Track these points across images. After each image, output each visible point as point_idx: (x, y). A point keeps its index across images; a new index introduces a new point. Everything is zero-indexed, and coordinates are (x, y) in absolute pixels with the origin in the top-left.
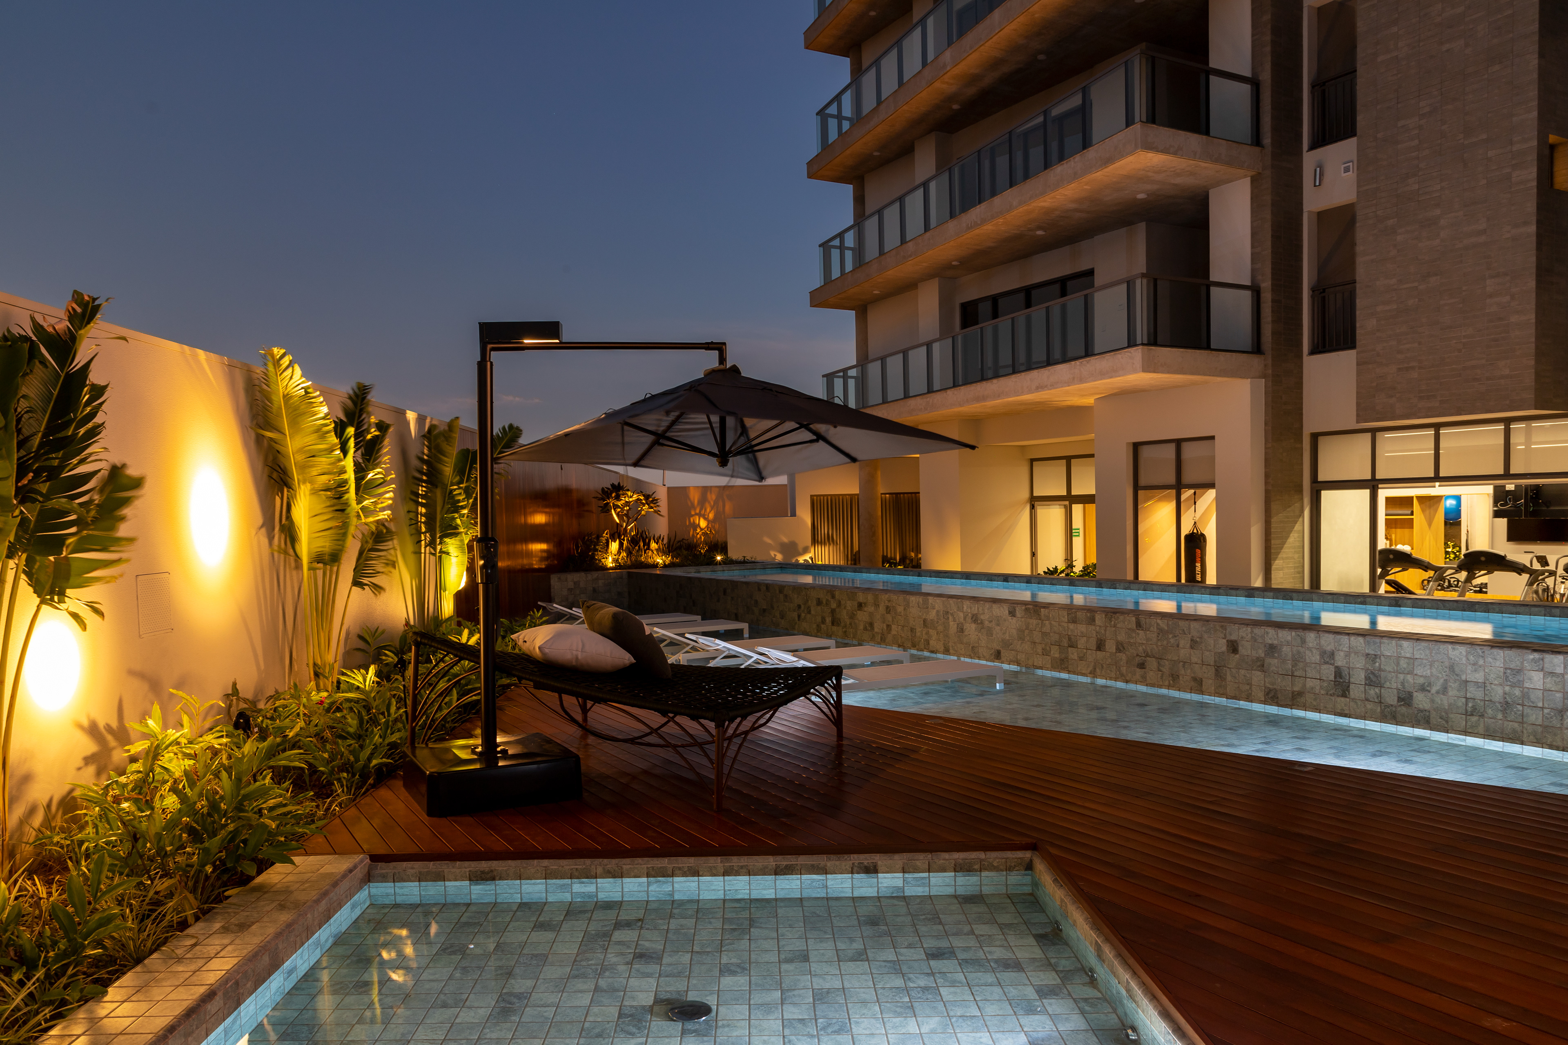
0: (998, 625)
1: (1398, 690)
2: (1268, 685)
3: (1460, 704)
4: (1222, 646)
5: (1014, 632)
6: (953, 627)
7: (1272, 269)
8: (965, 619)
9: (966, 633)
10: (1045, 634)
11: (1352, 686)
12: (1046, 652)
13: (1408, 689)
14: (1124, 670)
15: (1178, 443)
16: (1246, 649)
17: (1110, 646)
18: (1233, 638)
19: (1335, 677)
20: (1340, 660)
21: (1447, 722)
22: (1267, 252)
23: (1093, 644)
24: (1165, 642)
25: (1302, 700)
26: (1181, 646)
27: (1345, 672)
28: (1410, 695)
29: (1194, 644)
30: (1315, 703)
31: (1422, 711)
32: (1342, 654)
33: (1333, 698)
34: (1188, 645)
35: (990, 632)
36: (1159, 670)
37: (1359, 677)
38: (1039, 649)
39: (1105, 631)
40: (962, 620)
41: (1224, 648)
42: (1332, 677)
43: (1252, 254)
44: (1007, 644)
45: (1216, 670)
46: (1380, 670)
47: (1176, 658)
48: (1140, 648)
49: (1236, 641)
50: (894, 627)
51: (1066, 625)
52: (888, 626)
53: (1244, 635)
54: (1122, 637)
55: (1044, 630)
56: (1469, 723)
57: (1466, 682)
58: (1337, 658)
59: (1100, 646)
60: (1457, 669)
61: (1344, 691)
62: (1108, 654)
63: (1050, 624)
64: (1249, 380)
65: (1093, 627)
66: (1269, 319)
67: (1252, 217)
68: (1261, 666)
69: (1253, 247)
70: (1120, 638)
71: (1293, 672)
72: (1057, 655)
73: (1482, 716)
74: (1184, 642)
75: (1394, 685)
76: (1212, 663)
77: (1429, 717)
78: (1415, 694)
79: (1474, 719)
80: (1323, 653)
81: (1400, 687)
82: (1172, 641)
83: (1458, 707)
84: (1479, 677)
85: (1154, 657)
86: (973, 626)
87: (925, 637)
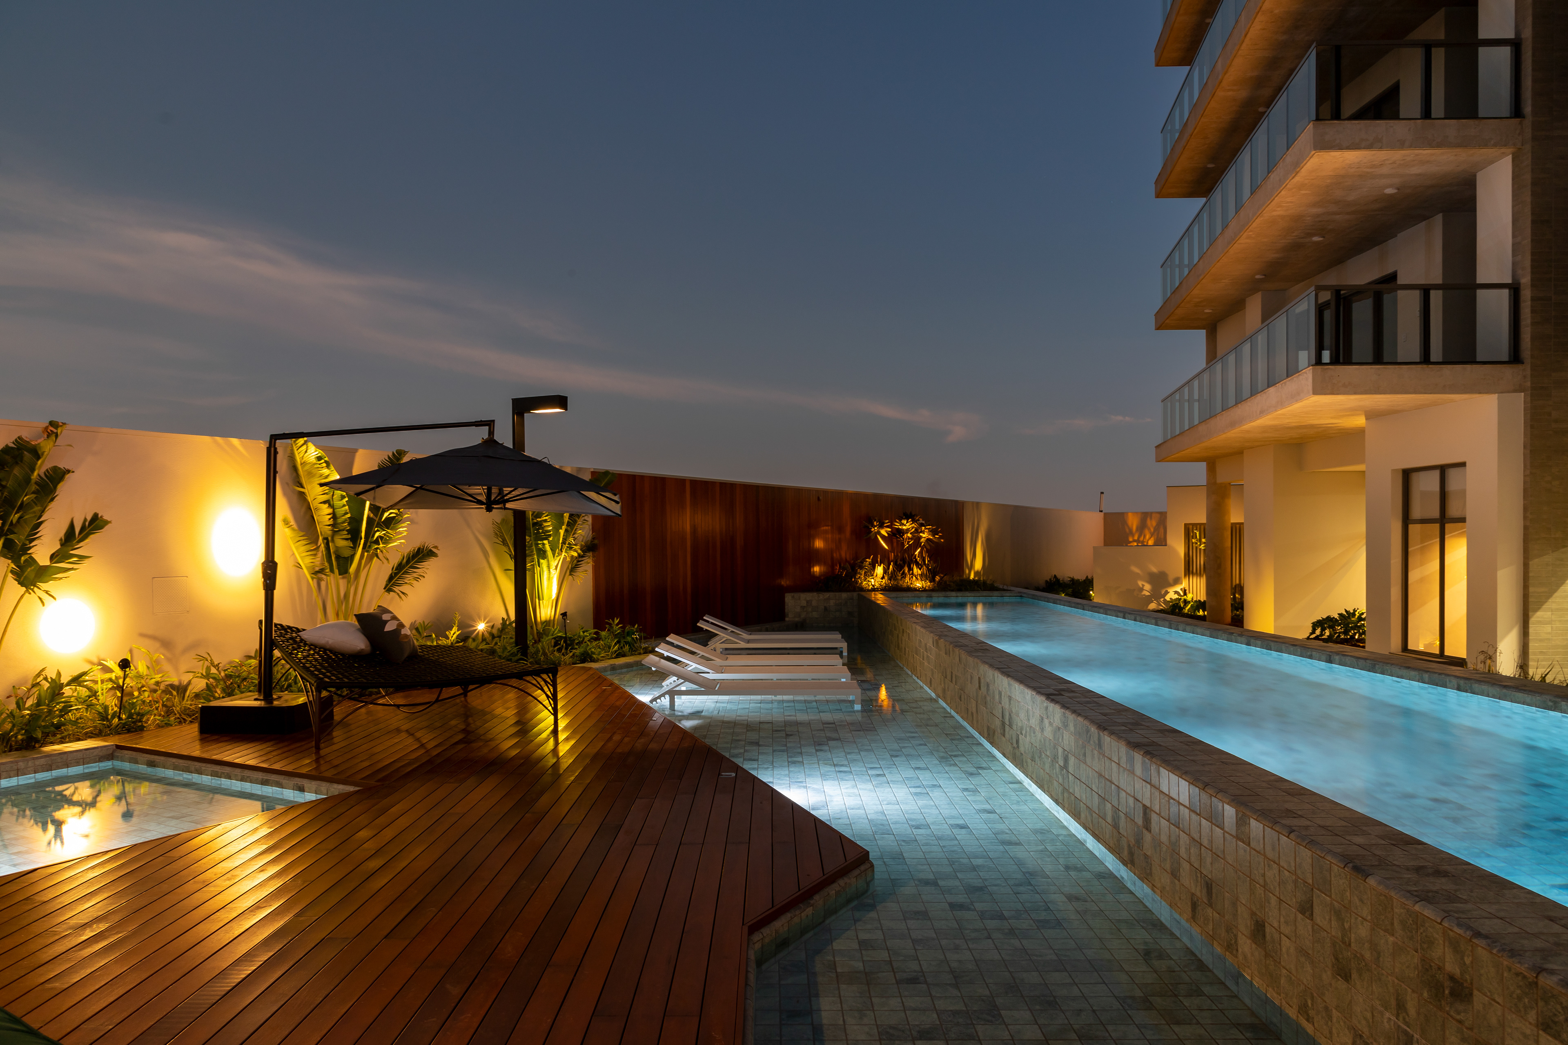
7: (1532, 261)
15: (1443, 469)
22: (1527, 242)
43: (1513, 245)
64: (1497, 394)
66: (1529, 321)
67: (1513, 201)
69: (1514, 236)
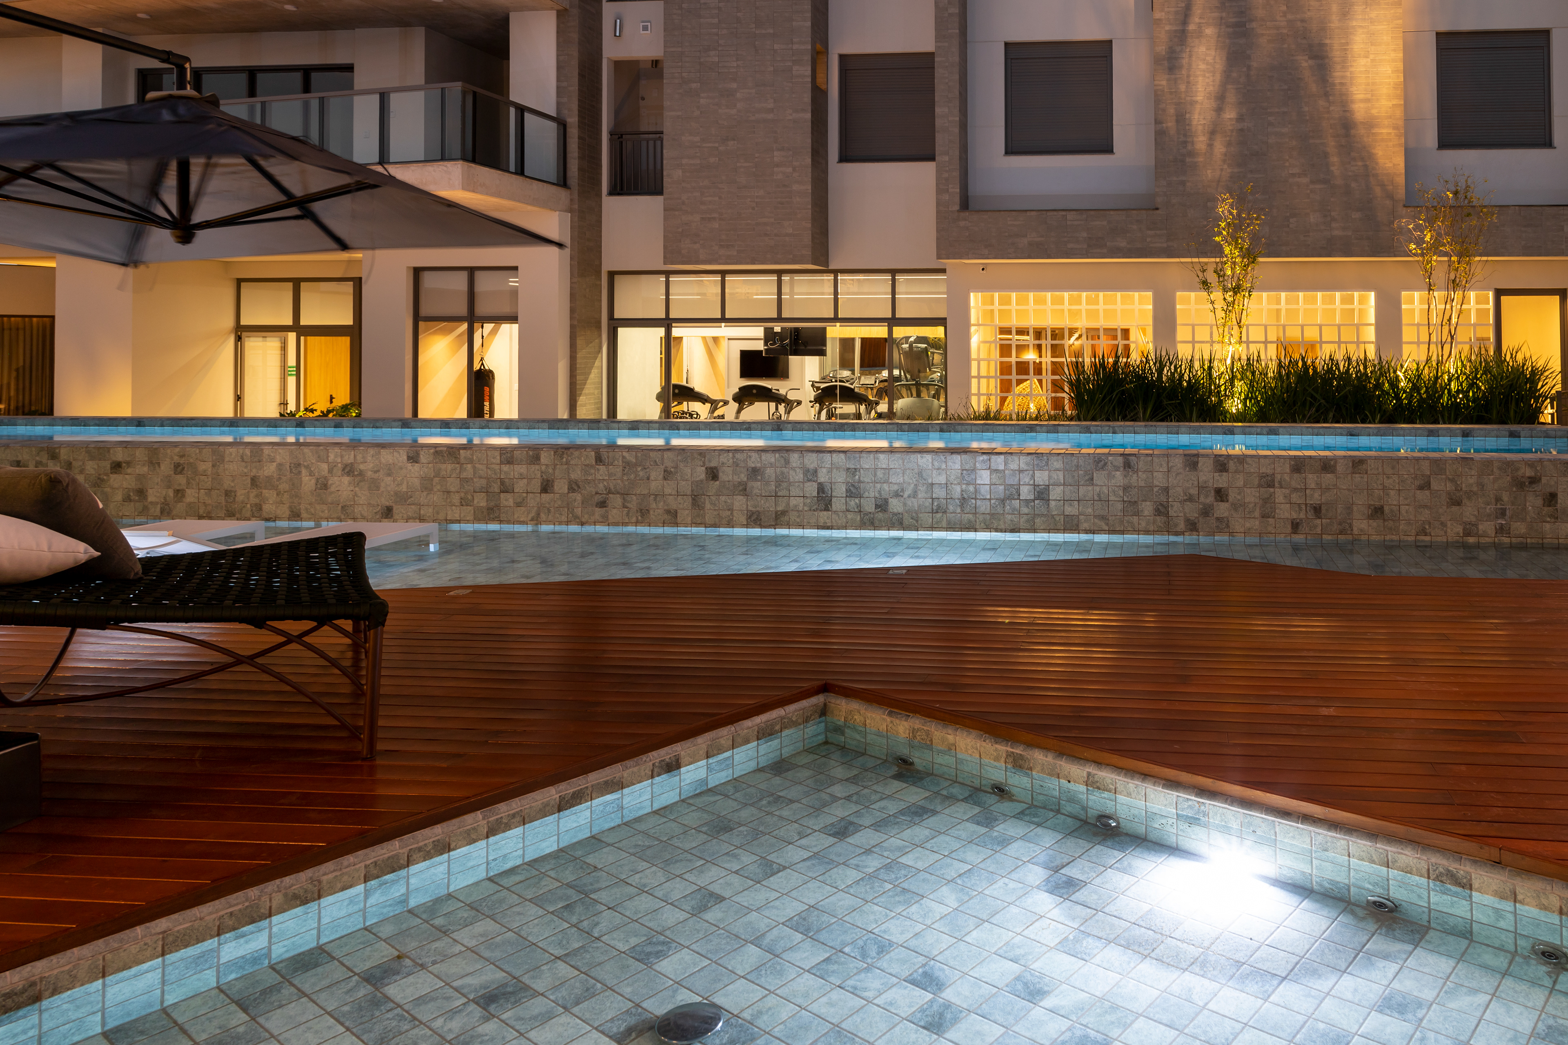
0: (389, 475)
1: (875, 498)
2: (750, 508)
3: (927, 504)
4: (701, 473)
5: (417, 482)
6: (308, 483)
8: (330, 471)
9: (333, 489)
10: (464, 481)
11: (834, 500)
12: (465, 502)
13: (884, 496)
14: (578, 511)
16: (727, 475)
17: (561, 486)
18: (713, 465)
19: (818, 493)
20: (823, 477)
21: (917, 521)
23: (536, 485)
24: (632, 476)
25: (786, 518)
26: (652, 478)
27: (827, 488)
28: (886, 501)
29: (667, 475)
30: (798, 520)
31: (896, 514)
32: (824, 470)
33: (816, 513)
34: (661, 477)
35: (374, 485)
36: (624, 507)
37: (840, 490)
38: (456, 499)
39: (554, 469)
40: (325, 472)
41: (703, 476)
42: (815, 494)
44: (403, 498)
45: (693, 499)
46: (860, 482)
47: (646, 492)
48: (601, 485)
49: (716, 468)
50: (188, 491)
51: (497, 467)
52: (177, 492)
53: (725, 461)
54: (576, 475)
55: (464, 475)
56: (935, 520)
57: (932, 484)
58: (820, 475)
59: (546, 487)
60: (924, 475)
61: (826, 505)
62: (557, 496)
63: (474, 468)
65: (537, 467)
68: (743, 490)
70: (573, 476)
71: (776, 492)
72: (483, 504)
73: (945, 512)
74: (656, 474)
75: (872, 495)
76: (689, 493)
77: (902, 519)
78: (890, 500)
79: (939, 515)
80: (806, 471)
81: (877, 495)
82: (641, 474)
83: (926, 507)
84: (942, 479)
85: (618, 493)
86: (346, 480)
87: (253, 500)
